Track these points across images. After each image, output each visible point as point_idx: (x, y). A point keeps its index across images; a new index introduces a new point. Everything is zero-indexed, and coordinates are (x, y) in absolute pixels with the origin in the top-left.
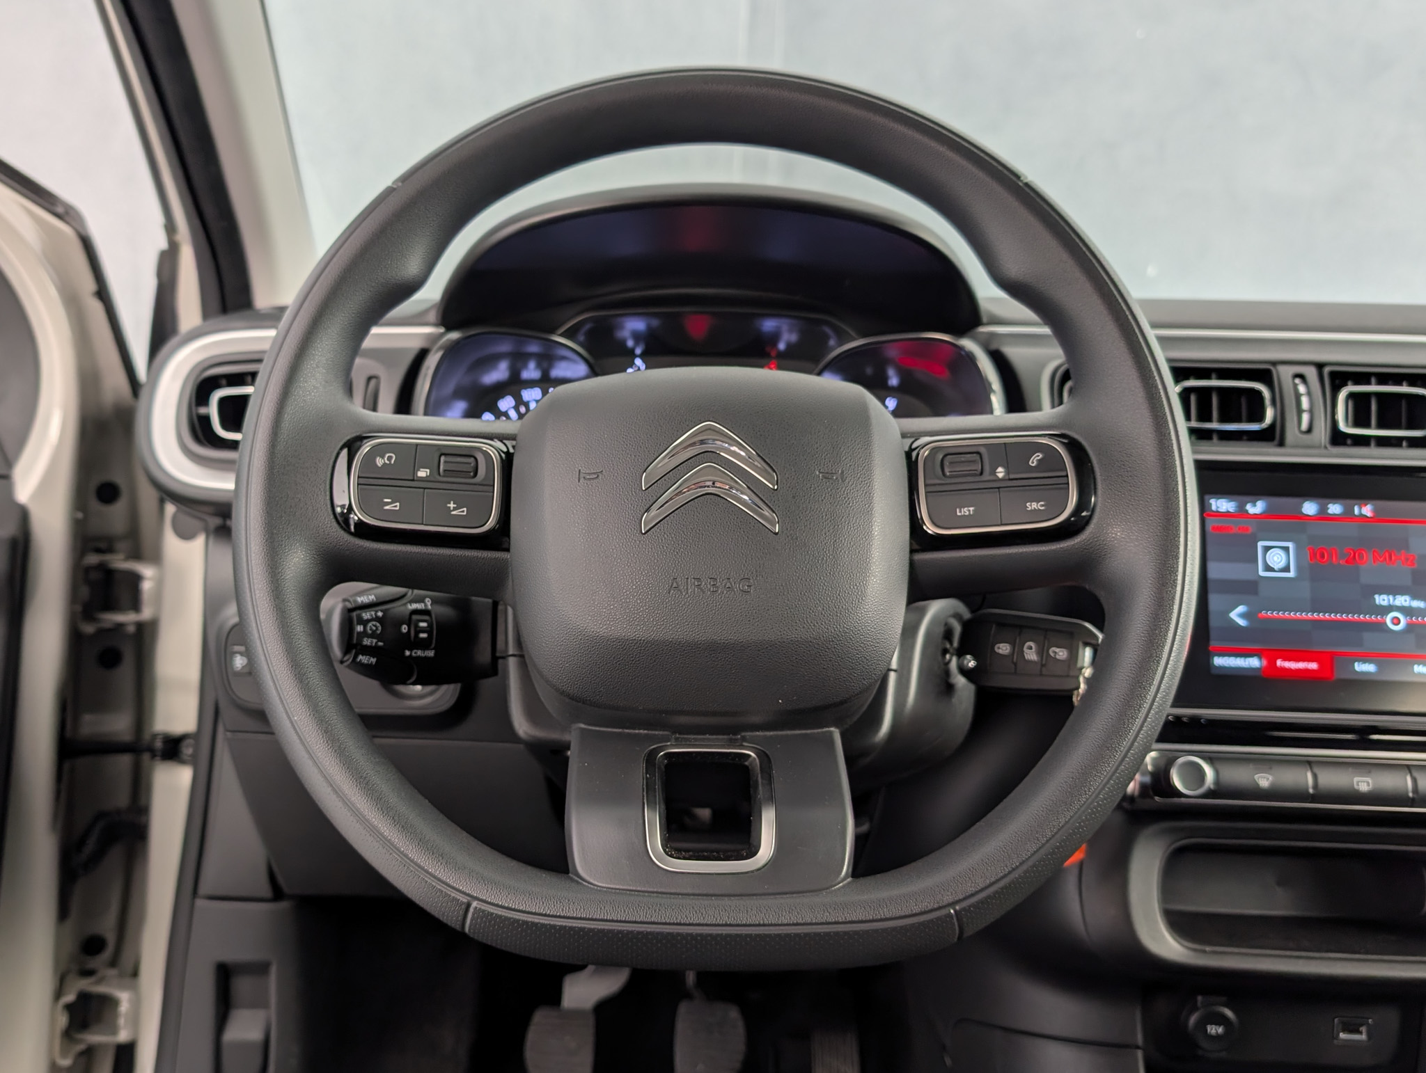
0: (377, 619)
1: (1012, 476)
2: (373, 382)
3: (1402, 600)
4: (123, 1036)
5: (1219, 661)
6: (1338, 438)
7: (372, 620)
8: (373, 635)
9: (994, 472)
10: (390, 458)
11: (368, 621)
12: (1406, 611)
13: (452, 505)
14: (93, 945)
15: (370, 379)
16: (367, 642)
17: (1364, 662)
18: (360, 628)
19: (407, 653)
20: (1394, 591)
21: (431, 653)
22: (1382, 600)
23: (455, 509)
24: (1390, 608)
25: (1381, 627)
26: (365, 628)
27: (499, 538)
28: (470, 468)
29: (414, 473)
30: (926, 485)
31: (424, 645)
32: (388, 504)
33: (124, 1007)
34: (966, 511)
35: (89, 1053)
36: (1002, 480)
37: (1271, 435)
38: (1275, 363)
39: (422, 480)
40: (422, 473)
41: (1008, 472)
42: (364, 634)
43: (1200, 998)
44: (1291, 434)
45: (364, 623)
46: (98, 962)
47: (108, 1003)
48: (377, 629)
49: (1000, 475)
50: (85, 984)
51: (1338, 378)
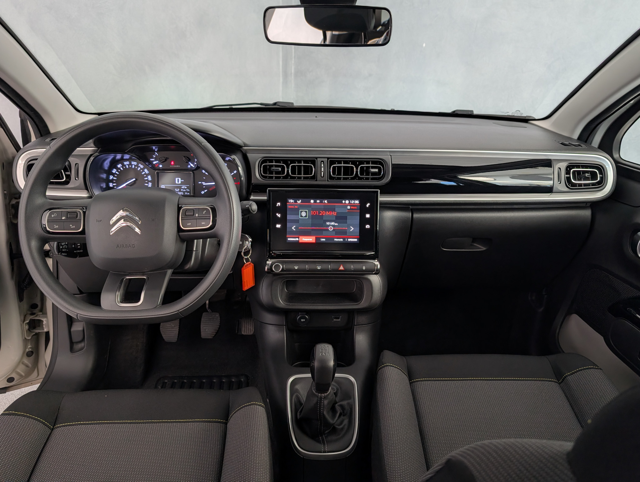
0: (66, 244)
1: (199, 216)
2: (77, 165)
3: (333, 223)
4: (46, 330)
5: (289, 239)
6: (331, 178)
7: (64, 245)
8: (65, 248)
9: (196, 215)
10: (55, 215)
11: (63, 245)
12: (333, 226)
13: (71, 225)
14: (34, 306)
15: (76, 164)
16: (63, 250)
17: (323, 239)
18: (61, 247)
19: (75, 252)
20: (331, 221)
21: (82, 251)
22: (328, 223)
23: (72, 226)
24: (330, 225)
25: (328, 230)
26: (63, 247)
27: (83, 232)
28: (75, 216)
29: (61, 218)
30: (181, 218)
31: (79, 249)
32: (55, 226)
33: (45, 323)
34: (189, 224)
35: (37, 335)
36: (197, 217)
37: (314, 178)
38: (317, 158)
39: (63, 220)
40: (63, 218)
41: (198, 215)
42: (63, 248)
43: (300, 313)
44: (319, 177)
45: (62, 246)
46: (36, 311)
47: (40, 322)
48: (66, 247)
49: (197, 216)
50: (32, 317)
51: (332, 162)
